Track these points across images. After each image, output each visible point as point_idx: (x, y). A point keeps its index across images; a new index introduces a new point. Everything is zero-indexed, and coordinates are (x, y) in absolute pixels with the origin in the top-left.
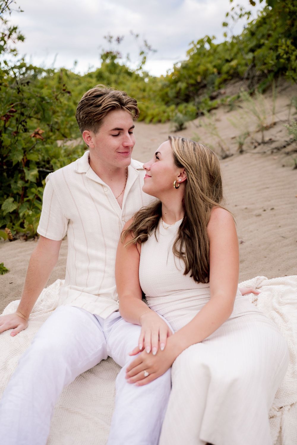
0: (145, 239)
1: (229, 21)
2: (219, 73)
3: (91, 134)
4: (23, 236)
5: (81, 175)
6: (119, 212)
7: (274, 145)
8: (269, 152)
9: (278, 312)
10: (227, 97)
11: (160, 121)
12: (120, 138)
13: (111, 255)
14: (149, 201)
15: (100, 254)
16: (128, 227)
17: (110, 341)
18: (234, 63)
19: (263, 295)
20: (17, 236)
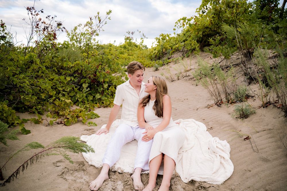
0: (146, 105)
1: (176, 28)
2: (171, 49)
3: (131, 75)
4: (103, 106)
5: (127, 87)
6: (138, 98)
7: (190, 77)
8: (188, 80)
9: (185, 129)
10: (174, 58)
11: (149, 67)
12: (139, 77)
13: (136, 110)
14: (146, 94)
15: (133, 110)
16: (140, 102)
17: (136, 134)
18: (177, 46)
19: (181, 124)
20: (101, 107)
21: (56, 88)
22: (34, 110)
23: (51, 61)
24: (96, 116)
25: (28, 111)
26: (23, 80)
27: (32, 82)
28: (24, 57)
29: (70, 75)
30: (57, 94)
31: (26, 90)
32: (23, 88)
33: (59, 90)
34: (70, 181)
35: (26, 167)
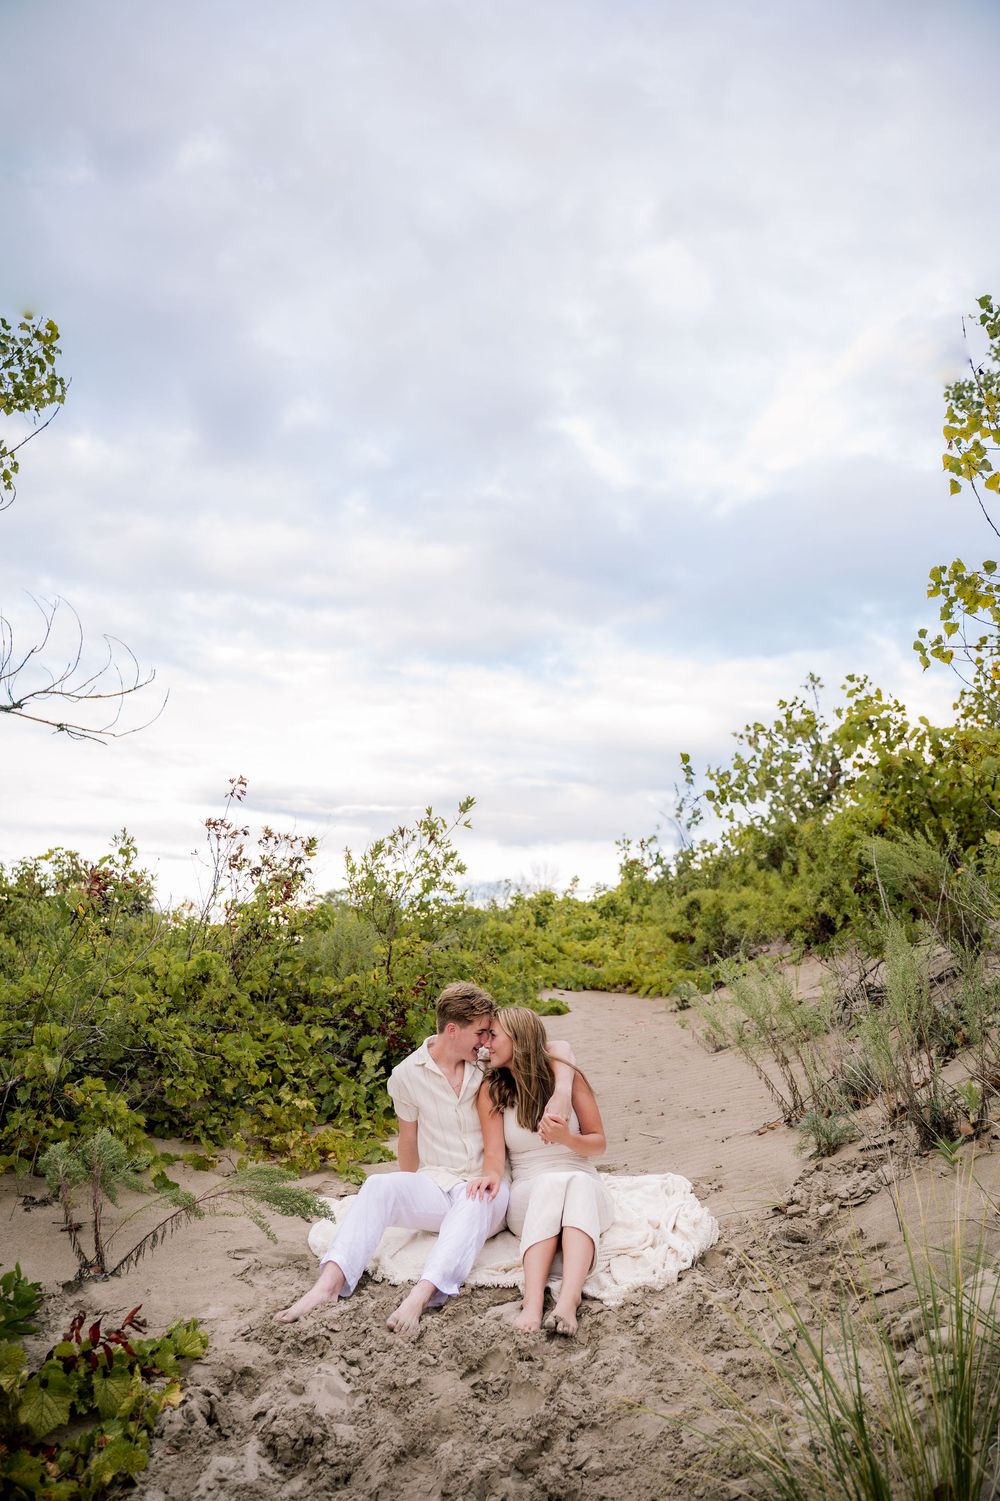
5: (421, 1067)
21: (274, 1065)
22: (197, 1131)
23: (273, 974)
24: (383, 1154)
25: (181, 1136)
26: (175, 1033)
27: (200, 1040)
28: (185, 965)
29: (329, 1023)
30: (276, 1086)
31: (181, 1063)
32: (174, 1055)
33: (283, 1073)
34: (260, 1288)
35: (160, 1236)
